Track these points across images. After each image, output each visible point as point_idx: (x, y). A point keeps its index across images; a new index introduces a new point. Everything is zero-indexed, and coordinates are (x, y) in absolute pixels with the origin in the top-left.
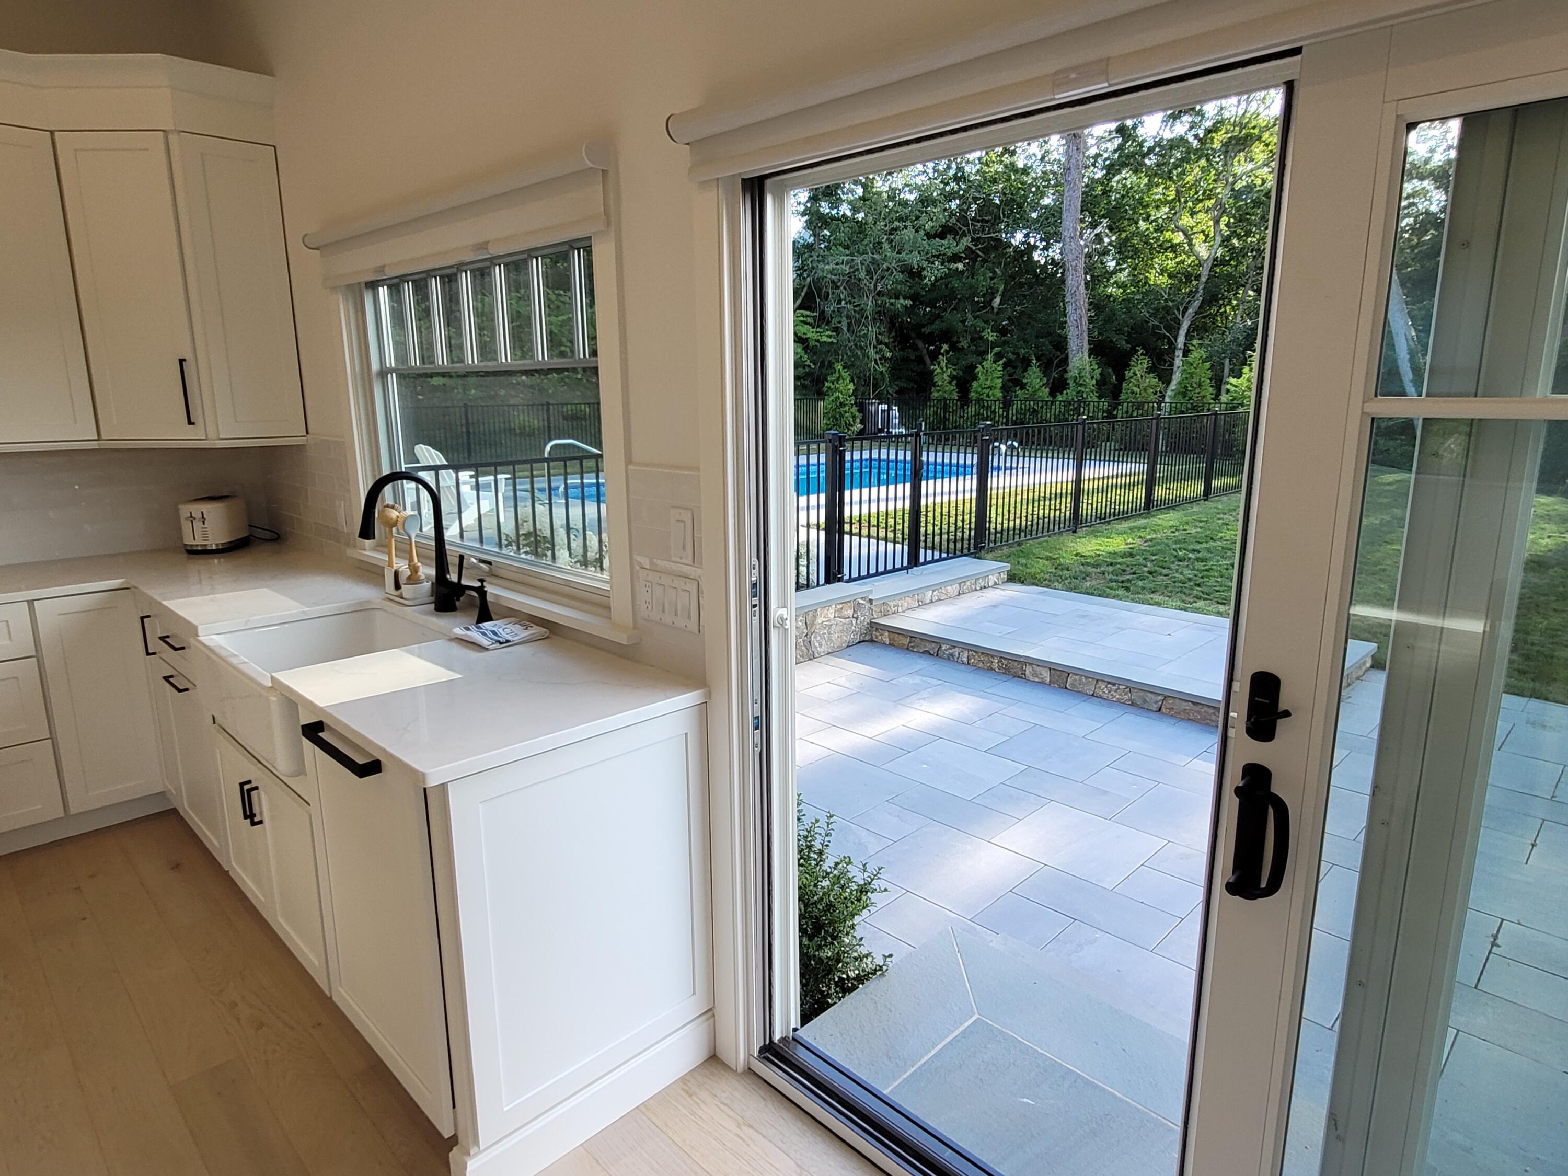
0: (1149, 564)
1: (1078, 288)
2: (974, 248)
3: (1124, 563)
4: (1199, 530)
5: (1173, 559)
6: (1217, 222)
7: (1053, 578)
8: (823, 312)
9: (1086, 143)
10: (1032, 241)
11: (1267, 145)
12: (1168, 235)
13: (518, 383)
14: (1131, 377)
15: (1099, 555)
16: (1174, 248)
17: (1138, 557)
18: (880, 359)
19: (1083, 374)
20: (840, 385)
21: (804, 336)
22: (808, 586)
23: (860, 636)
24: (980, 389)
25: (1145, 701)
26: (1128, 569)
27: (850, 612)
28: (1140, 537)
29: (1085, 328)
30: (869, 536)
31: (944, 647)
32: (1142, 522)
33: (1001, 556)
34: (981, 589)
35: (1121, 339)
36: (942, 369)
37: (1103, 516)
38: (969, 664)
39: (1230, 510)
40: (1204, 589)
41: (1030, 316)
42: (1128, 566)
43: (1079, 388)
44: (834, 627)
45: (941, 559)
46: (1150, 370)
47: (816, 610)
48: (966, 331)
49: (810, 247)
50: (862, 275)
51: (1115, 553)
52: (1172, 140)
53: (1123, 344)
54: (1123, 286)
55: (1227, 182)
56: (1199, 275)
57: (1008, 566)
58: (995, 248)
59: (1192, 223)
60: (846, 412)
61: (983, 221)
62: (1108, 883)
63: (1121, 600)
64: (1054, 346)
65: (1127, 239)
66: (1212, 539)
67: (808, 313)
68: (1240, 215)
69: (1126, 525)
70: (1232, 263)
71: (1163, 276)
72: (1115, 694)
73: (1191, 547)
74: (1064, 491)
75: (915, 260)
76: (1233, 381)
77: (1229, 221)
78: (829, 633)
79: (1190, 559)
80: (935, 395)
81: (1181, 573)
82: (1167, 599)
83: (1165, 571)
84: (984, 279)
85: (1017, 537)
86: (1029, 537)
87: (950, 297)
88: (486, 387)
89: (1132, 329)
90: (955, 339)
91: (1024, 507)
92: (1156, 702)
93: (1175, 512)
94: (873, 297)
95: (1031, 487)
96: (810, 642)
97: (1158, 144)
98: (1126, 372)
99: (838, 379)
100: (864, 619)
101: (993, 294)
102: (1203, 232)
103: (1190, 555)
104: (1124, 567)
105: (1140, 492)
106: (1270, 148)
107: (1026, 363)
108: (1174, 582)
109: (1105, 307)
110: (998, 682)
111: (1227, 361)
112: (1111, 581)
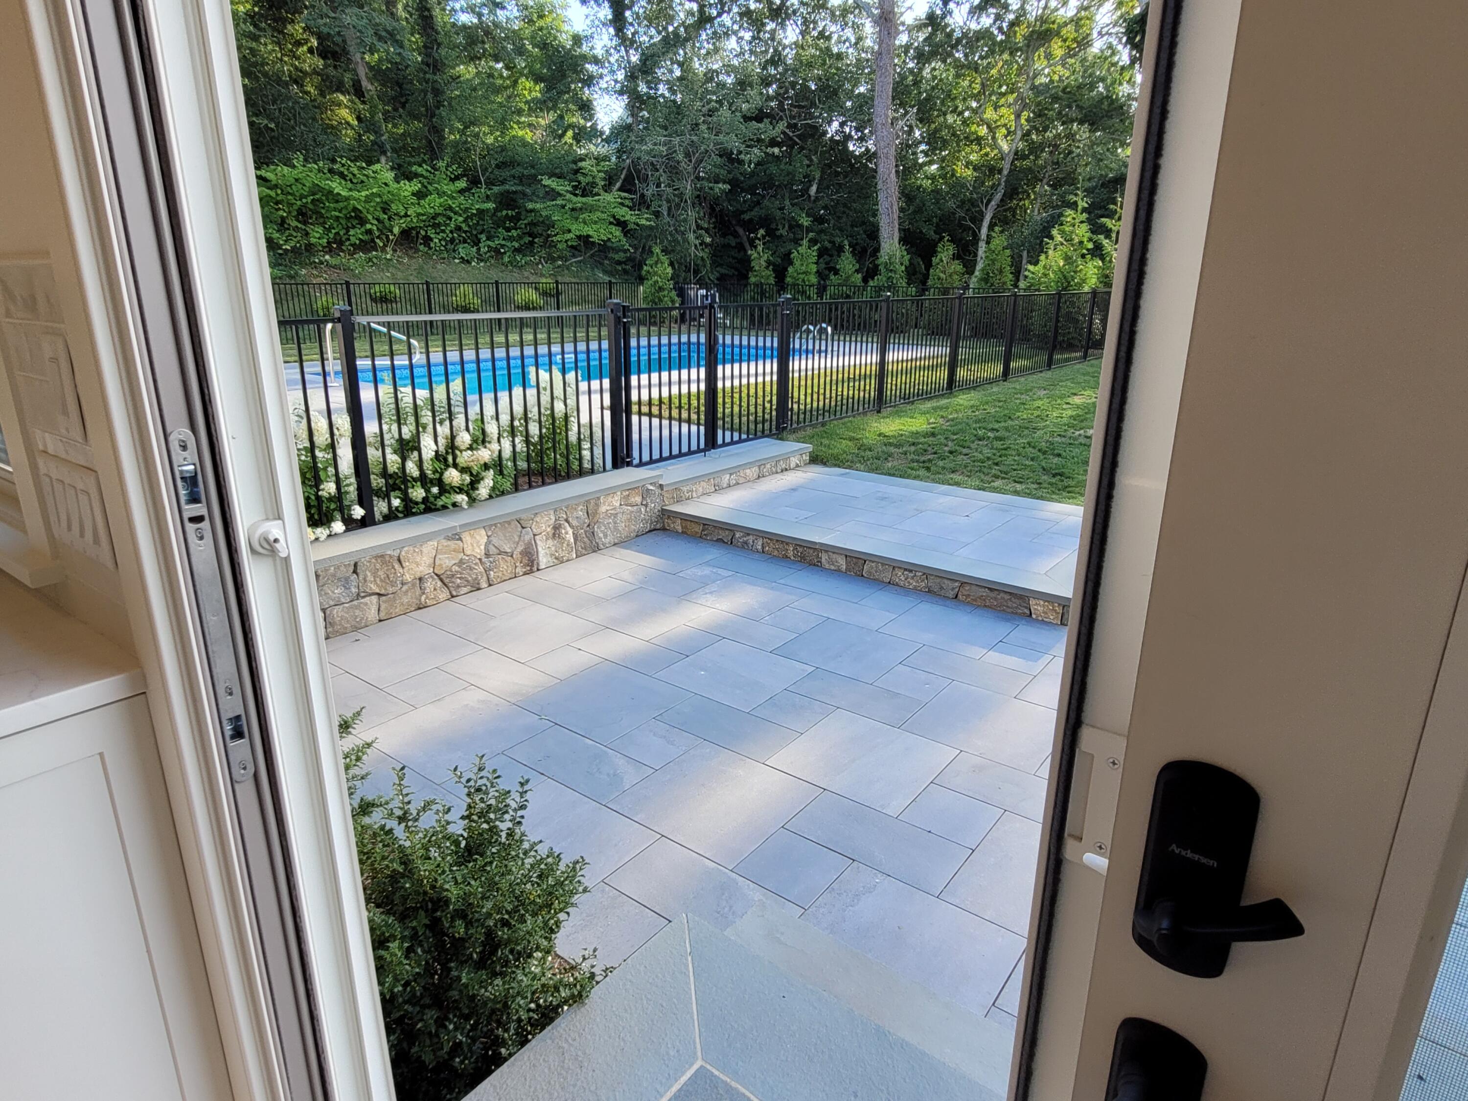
0: (950, 443)
1: (889, 175)
2: (791, 134)
3: (925, 443)
4: (998, 409)
5: (974, 438)
6: (1018, 116)
7: (856, 459)
8: (643, 196)
9: (897, 28)
10: (847, 130)
11: (1065, 41)
12: (974, 128)
13: (321, 263)
14: (938, 264)
15: (902, 435)
16: (979, 140)
17: (939, 437)
18: (701, 244)
19: (893, 260)
20: (659, 269)
21: (622, 219)
22: (592, 471)
23: (651, 524)
24: (795, 275)
25: (942, 588)
26: (929, 449)
27: (638, 499)
28: (942, 417)
29: (896, 216)
30: (670, 418)
31: (738, 535)
32: (944, 402)
33: (804, 437)
34: (782, 471)
35: (930, 229)
36: (759, 253)
37: (907, 396)
38: (763, 552)
39: (1027, 391)
40: (1002, 468)
41: (845, 205)
42: (929, 446)
43: (890, 274)
44: (620, 515)
45: (740, 441)
46: (955, 257)
47: (599, 498)
48: (784, 218)
49: (628, 128)
50: (680, 157)
51: (917, 433)
52: (979, 32)
53: (932, 235)
54: (933, 178)
55: (1028, 76)
56: (1002, 169)
57: (809, 447)
58: (812, 136)
59: (995, 117)
60: (664, 296)
61: (799, 107)
62: (893, 810)
63: (921, 480)
64: (868, 236)
65: (936, 131)
66: (1010, 418)
67: (626, 195)
68: (1040, 110)
69: (929, 405)
70: (1031, 157)
71: (969, 169)
72: (911, 581)
73: (990, 426)
74: (868, 373)
75: (734, 144)
76: (1031, 267)
77: (1029, 116)
78: (615, 523)
79: (989, 438)
80: (753, 280)
81: (980, 452)
82: (966, 478)
83: (965, 451)
84: (802, 166)
85: (820, 418)
86: (832, 417)
87: (768, 183)
88: (286, 266)
89: (940, 220)
90: (773, 226)
91: (834, 387)
92: (953, 589)
93: (976, 393)
94: (692, 181)
95: (841, 369)
96: (593, 533)
97: (965, 35)
98: (933, 259)
99: (656, 263)
100: (654, 506)
101: (810, 181)
102: (1005, 125)
103: (989, 434)
104: (926, 446)
105: (944, 374)
106: (1067, 44)
107: (840, 249)
108: (974, 461)
109: (915, 197)
110: (792, 571)
111: (1025, 254)
112: (913, 461)
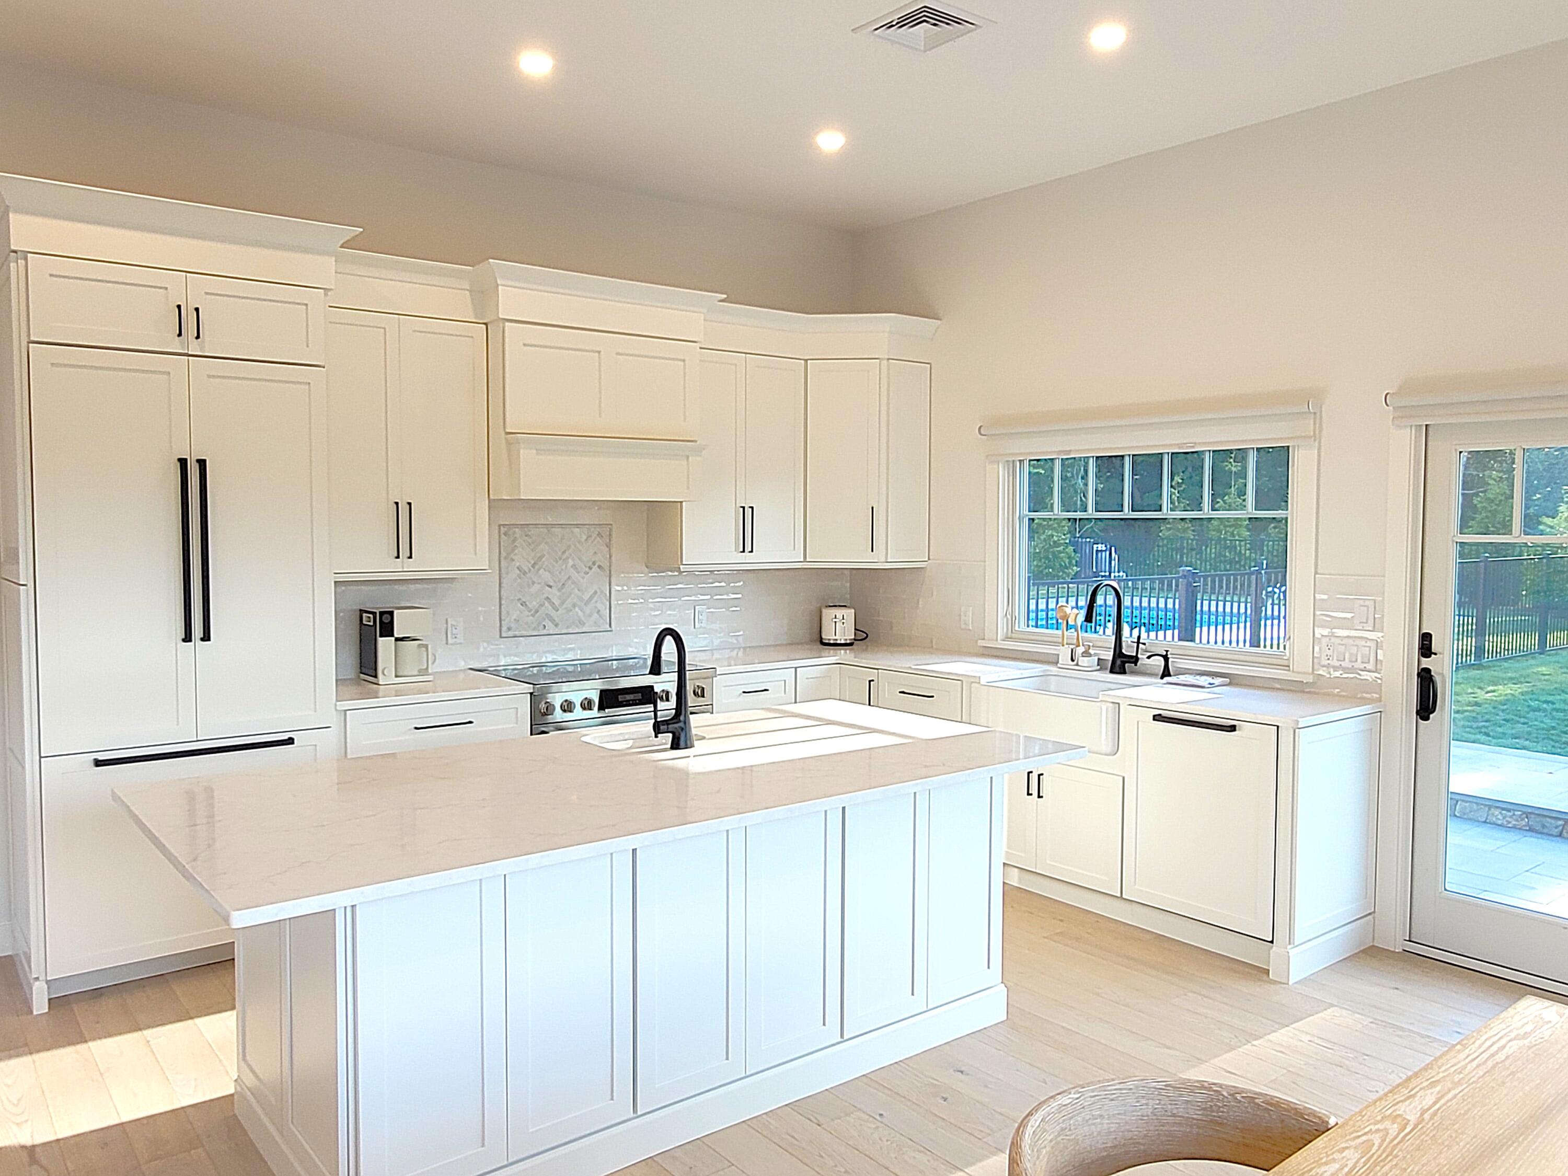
0: (1501, 713)
5: (1527, 709)
25: (1544, 826)
26: (1479, 716)
42: (1478, 714)
60: (1060, 552)
72: (1510, 820)
73: (1544, 699)
82: (1535, 744)
83: (1522, 720)
92: (1557, 827)
104: (1474, 715)
108: (1537, 730)
